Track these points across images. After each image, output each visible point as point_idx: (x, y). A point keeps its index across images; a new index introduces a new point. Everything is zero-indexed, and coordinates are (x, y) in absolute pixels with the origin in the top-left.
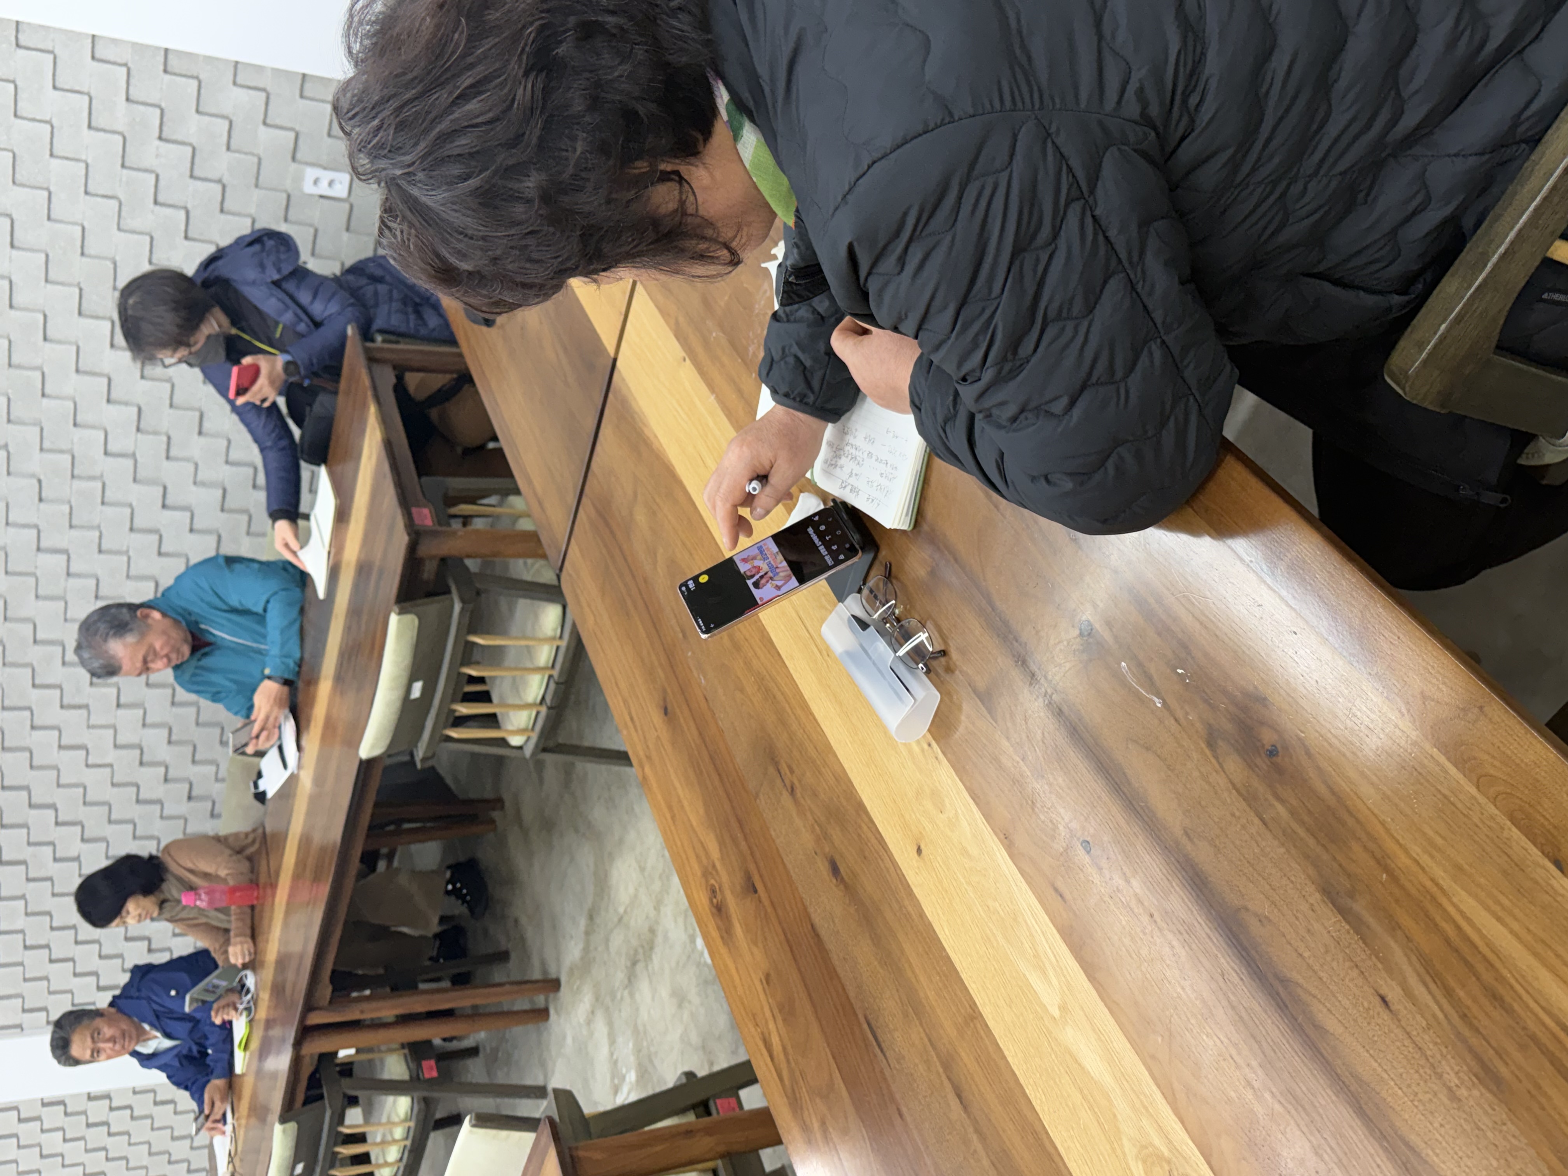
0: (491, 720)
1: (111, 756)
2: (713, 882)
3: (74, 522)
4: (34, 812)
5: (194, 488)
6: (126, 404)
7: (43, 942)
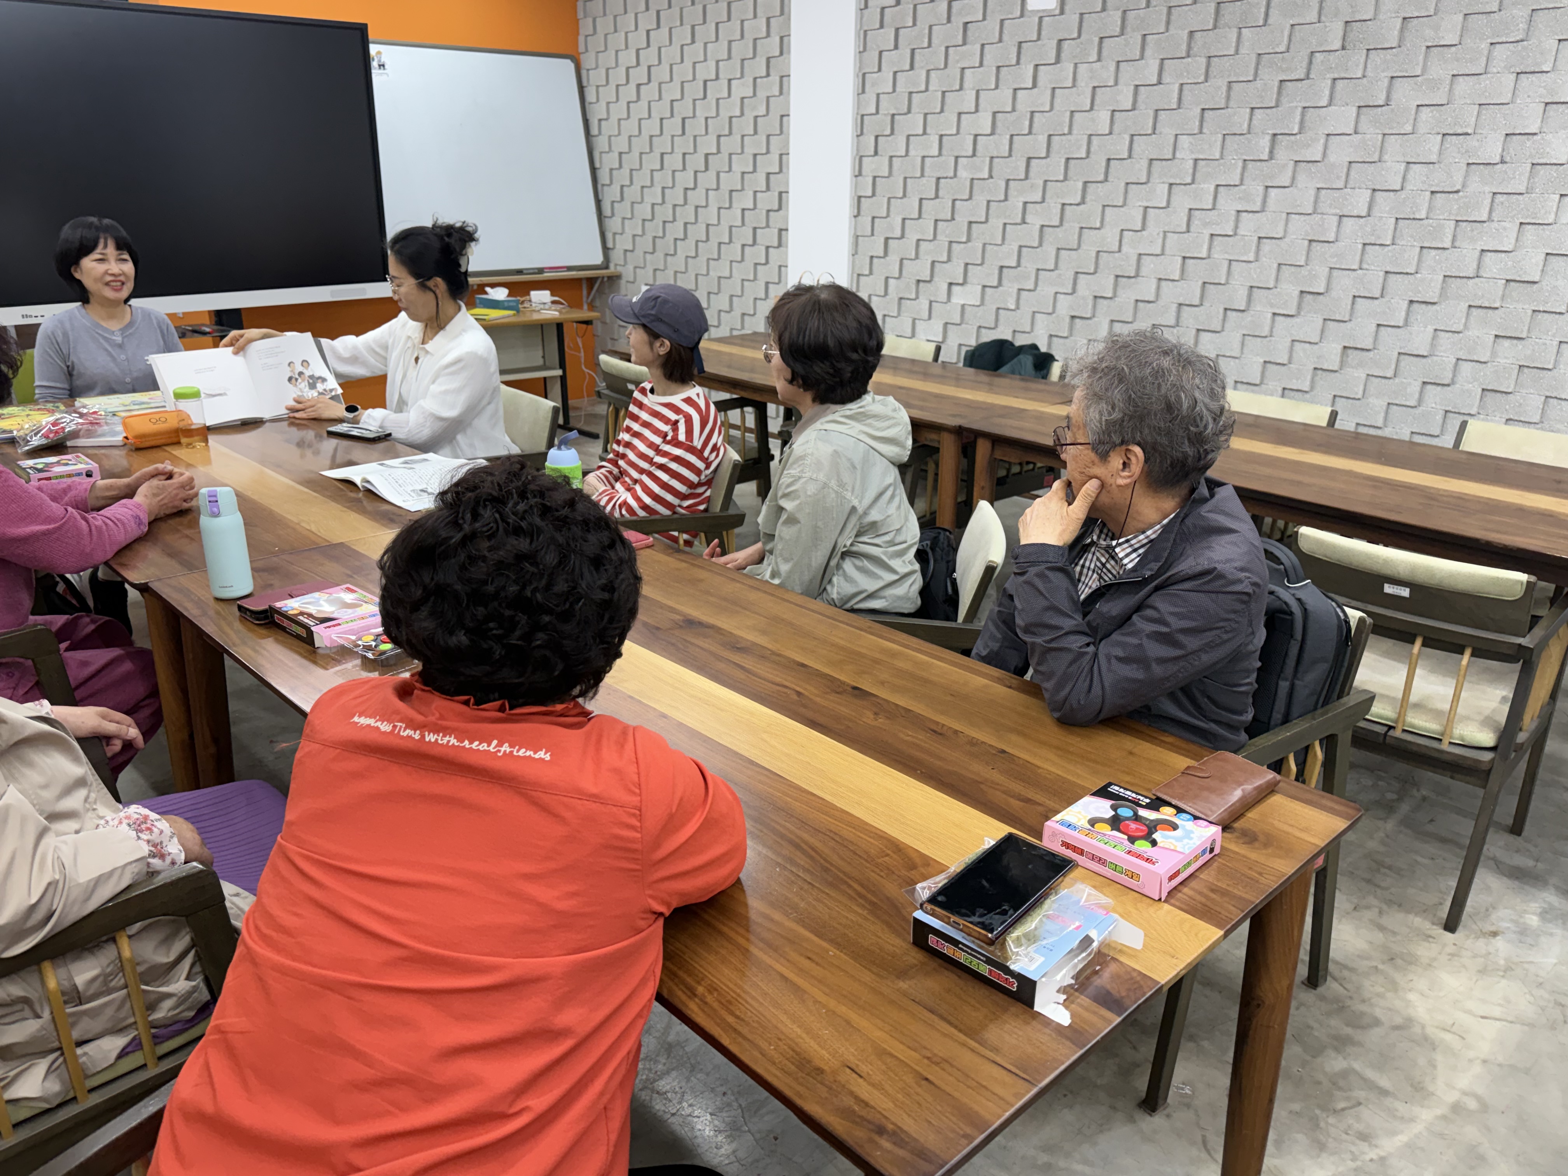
1: (1130, 251)
3: (1403, 222)
5: (1431, 328)
6: (1543, 271)
7: (942, 193)
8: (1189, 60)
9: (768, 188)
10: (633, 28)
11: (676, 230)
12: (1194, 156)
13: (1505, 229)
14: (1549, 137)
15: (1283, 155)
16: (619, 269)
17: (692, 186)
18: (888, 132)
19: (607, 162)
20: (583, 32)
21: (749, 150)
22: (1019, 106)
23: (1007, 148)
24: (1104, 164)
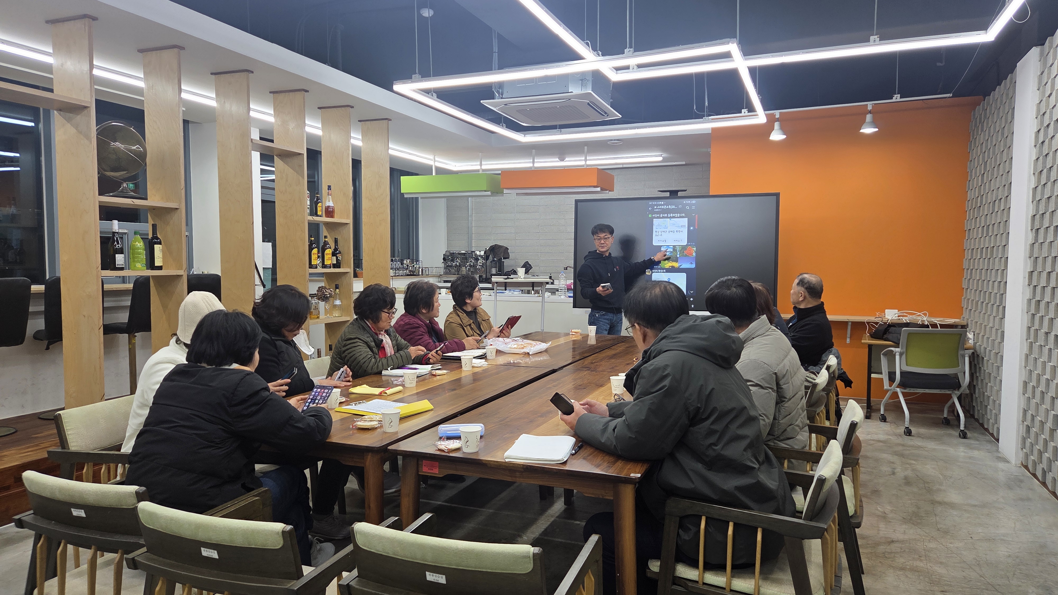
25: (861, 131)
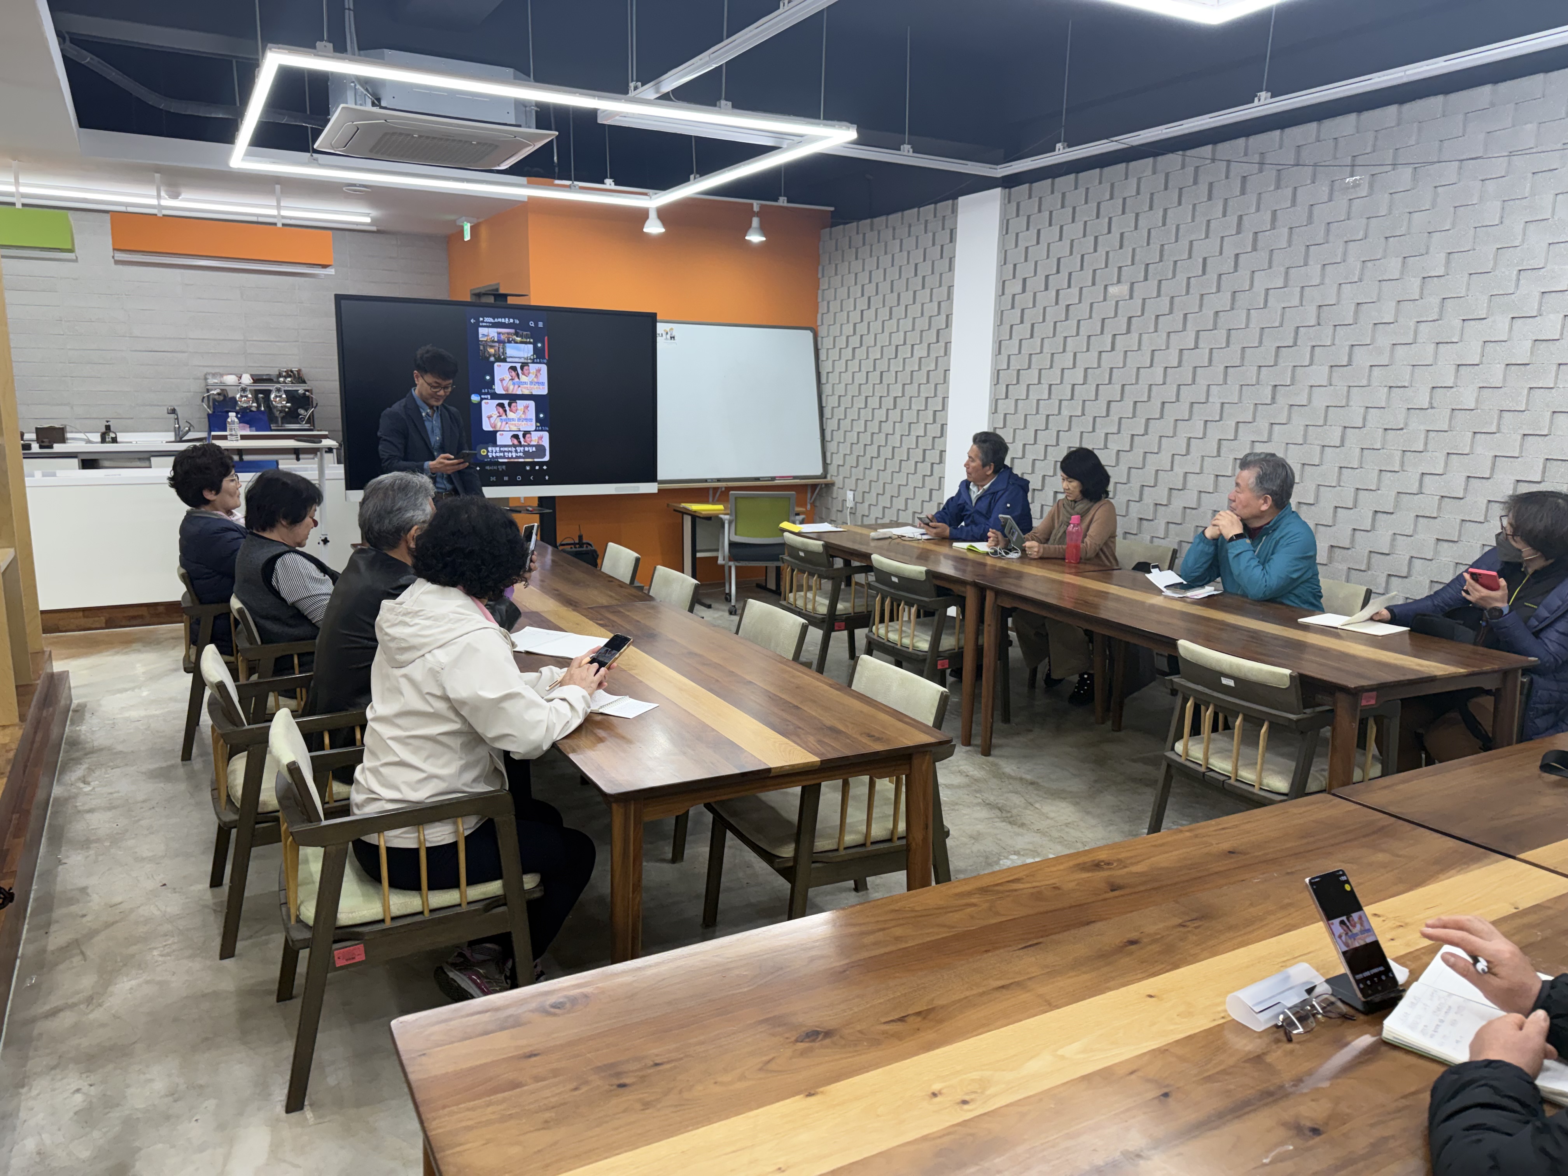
0: (1196, 731)
1: (1179, 470)
2: (1115, 864)
3: (1365, 452)
4: (1143, 421)
5: (1391, 532)
6: (1466, 489)
7: (1050, 426)
8: (1216, 331)
9: (934, 421)
10: (852, 309)
11: (872, 451)
12: (1222, 401)
13: (1436, 457)
14: (1461, 390)
15: (1282, 401)
16: (834, 478)
17: (884, 419)
18: (1015, 382)
19: (830, 403)
20: (821, 311)
21: (923, 395)
22: (1103, 363)
23: (1094, 393)
24: (1159, 406)
25: (747, 238)
